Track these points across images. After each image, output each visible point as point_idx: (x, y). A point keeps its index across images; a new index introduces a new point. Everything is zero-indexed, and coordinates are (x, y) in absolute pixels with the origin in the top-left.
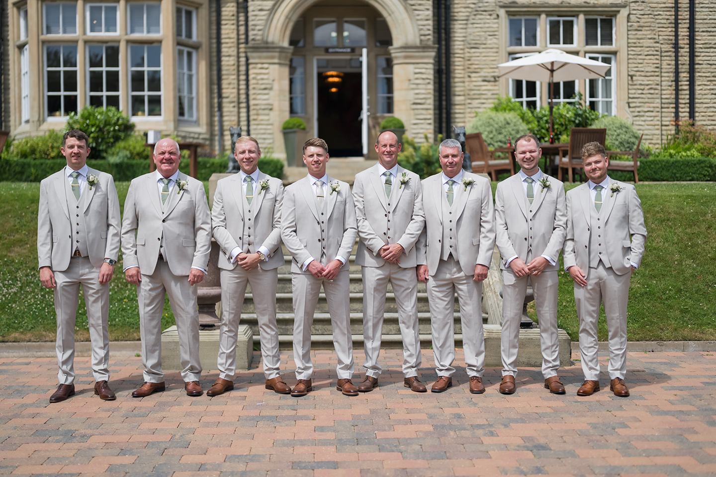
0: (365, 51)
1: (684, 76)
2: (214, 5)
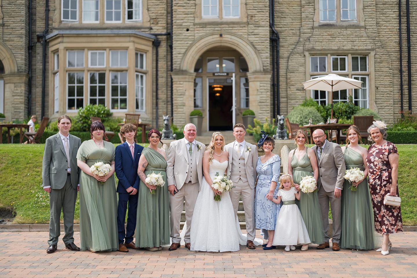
0: (234, 75)
1: (406, 87)
2: (155, 51)
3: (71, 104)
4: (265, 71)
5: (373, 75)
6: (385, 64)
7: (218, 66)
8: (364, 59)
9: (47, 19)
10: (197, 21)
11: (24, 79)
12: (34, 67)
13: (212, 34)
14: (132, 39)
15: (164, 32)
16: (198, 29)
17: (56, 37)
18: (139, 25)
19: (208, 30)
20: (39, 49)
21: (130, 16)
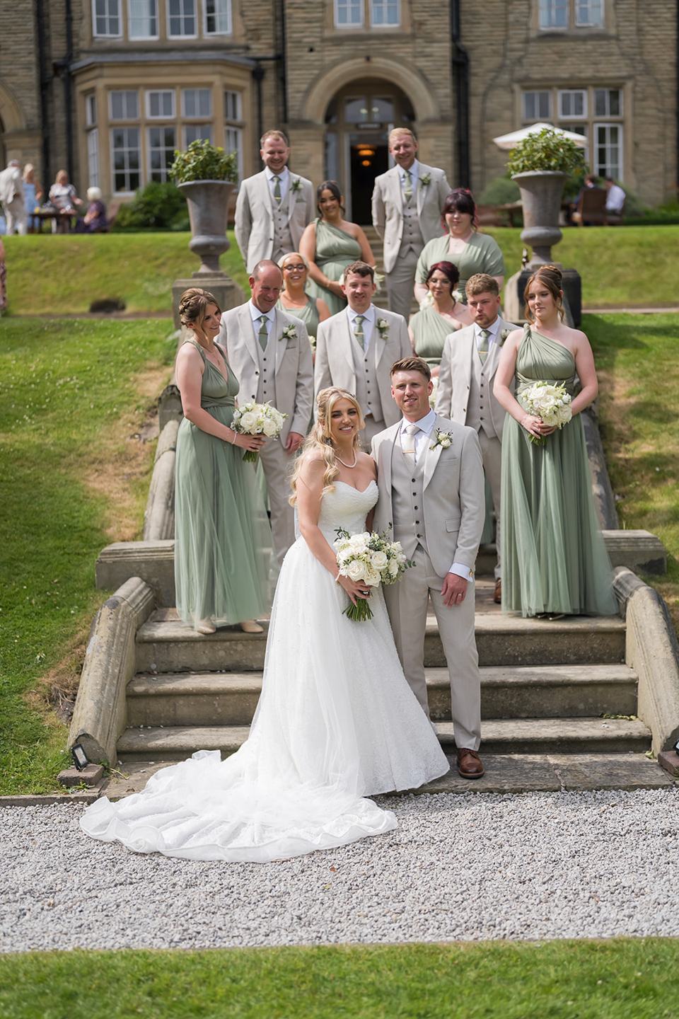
2: (256, 88)
3: (120, 183)
4: (443, 120)
5: (629, 123)
6: (651, 103)
7: (364, 111)
8: (615, 95)
9: (69, 35)
10: (327, 34)
11: (38, 141)
12: (50, 120)
13: (353, 57)
14: (219, 68)
15: (271, 53)
16: (329, 48)
17: (90, 68)
18: (227, 41)
19: (347, 49)
20: (58, 89)
21: (211, 27)
